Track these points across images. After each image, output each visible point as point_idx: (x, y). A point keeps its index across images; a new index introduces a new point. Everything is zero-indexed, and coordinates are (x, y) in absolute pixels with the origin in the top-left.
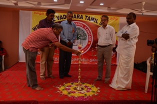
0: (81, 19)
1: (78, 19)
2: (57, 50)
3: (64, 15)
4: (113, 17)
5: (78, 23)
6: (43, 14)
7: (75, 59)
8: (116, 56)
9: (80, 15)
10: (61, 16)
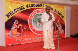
0: (43, 8)
1: (41, 8)
2: (27, 32)
3: (31, 4)
4: (61, 6)
5: (41, 10)
6: (15, 2)
7: (41, 37)
8: (64, 32)
9: (42, 5)
10: (29, 5)
